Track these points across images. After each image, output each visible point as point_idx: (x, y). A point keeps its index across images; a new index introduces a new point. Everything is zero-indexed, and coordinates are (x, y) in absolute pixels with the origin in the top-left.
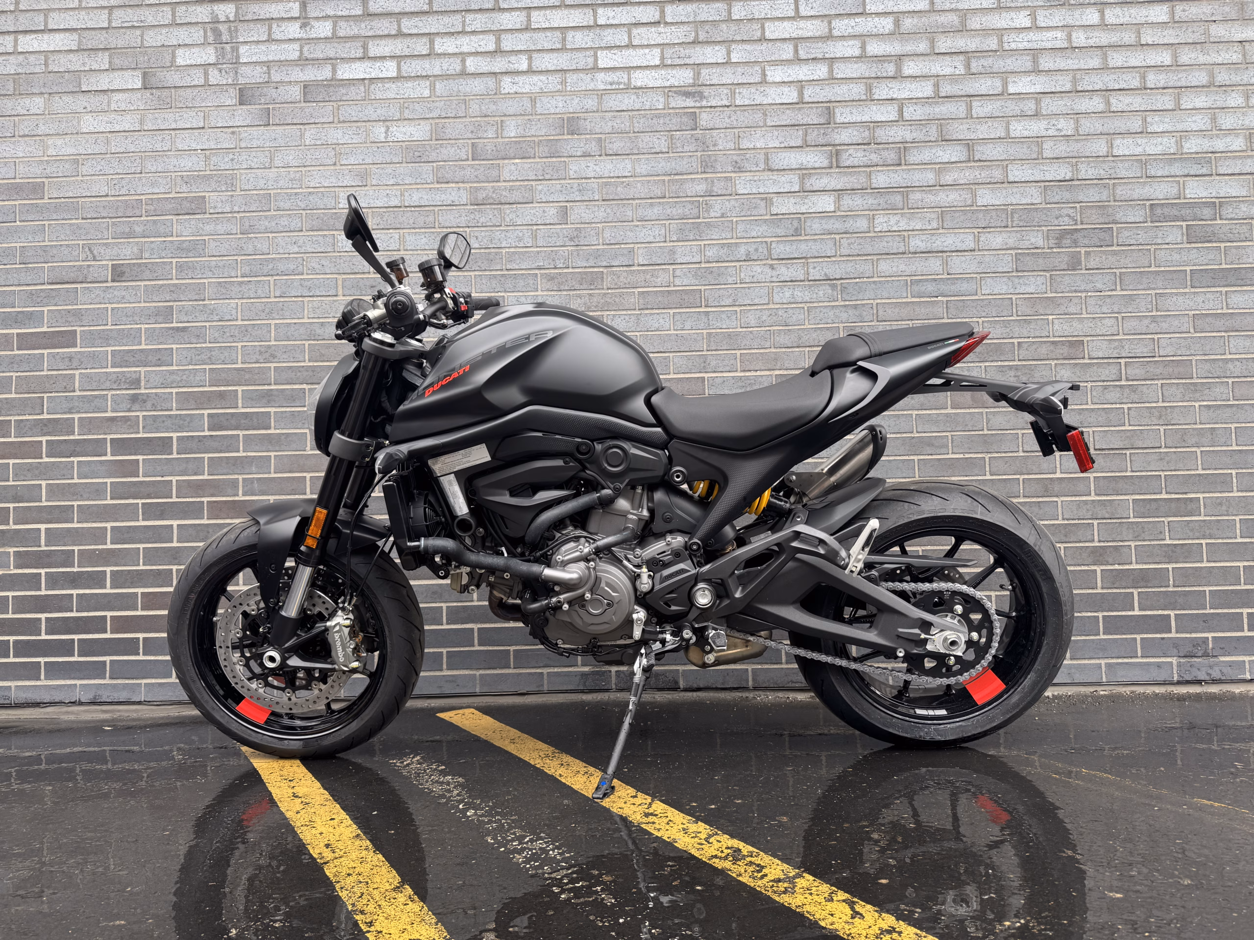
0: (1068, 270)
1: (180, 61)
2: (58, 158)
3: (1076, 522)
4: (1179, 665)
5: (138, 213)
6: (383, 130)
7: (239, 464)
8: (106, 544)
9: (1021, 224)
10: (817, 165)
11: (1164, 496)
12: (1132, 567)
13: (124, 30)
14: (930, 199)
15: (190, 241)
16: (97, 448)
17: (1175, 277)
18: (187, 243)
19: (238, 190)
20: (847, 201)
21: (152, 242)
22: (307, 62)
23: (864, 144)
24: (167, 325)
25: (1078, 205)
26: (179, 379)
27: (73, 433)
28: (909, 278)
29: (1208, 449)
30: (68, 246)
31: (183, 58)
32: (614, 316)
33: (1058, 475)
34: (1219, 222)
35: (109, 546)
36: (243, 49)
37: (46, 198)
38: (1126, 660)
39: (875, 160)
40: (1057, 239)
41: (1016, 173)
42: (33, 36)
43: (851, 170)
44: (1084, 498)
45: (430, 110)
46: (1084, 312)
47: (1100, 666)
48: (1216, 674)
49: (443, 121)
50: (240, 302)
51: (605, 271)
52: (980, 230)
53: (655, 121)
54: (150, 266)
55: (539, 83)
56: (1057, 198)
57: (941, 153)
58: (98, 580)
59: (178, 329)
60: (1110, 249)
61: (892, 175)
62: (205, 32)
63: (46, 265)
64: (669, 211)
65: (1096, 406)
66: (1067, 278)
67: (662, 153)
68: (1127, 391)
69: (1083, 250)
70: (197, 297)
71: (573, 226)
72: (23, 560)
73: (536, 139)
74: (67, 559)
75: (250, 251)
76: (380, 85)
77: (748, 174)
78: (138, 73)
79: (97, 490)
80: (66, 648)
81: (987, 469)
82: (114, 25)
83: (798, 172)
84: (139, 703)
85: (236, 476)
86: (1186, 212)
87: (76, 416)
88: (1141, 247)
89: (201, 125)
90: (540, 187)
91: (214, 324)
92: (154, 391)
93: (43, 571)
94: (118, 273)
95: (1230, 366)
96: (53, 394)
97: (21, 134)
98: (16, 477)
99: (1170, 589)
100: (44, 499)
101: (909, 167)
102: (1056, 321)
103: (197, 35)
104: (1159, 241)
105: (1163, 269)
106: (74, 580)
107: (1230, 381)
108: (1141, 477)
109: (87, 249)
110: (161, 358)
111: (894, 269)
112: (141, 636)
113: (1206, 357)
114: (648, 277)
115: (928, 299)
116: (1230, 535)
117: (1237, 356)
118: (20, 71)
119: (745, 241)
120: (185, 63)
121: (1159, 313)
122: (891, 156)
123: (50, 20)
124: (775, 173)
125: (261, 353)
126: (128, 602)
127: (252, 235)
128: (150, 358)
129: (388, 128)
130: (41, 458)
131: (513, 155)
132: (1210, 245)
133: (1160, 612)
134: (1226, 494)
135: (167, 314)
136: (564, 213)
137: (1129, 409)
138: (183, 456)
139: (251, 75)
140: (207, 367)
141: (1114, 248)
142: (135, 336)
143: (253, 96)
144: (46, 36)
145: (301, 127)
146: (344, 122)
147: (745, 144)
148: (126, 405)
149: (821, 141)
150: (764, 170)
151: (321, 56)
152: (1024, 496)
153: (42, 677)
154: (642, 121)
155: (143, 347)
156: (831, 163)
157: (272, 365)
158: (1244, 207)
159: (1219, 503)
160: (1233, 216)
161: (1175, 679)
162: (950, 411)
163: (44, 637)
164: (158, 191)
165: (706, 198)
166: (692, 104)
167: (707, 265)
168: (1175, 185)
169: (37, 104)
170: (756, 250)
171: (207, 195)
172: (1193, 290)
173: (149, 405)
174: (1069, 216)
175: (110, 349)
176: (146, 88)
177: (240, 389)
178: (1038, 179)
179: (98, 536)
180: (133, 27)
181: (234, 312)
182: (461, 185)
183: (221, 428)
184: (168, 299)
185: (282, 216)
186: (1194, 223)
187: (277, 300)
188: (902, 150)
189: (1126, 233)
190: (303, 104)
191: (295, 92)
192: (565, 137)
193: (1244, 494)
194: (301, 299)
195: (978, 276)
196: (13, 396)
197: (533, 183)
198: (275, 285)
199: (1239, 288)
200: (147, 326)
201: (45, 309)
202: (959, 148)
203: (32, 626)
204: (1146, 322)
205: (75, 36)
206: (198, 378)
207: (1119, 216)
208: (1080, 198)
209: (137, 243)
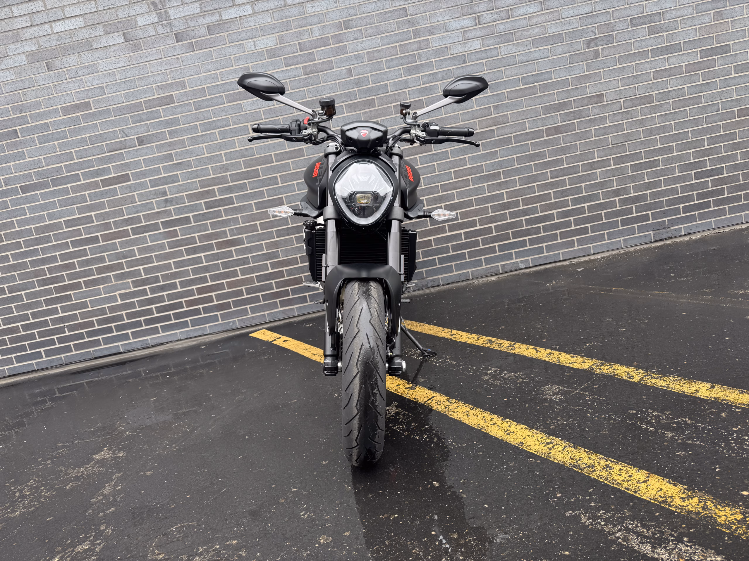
0: (594, 59)
1: (140, 24)
2: (93, 87)
3: (606, 179)
4: (654, 234)
5: (142, 109)
6: (252, 43)
7: (225, 223)
8: (172, 270)
9: (570, 39)
10: (469, 25)
11: (644, 161)
12: (631, 195)
13: (106, 11)
14: (525, 34)
15: (171, 119)
16: (155, 227)
17: (644, 54)
18: (170, 120)
19: (188, 88)
20: (486, 42)
21: (152, 123)
22: (205, 13)
23: (491, 10)
24: (172, 163)
25: (596, 25)
26: (185, 188)
27: (142, 222)
28: (520, 77)
29: (662, 135)
30: (111, 132)
31: (141, 22)
32: (383, 120)
33: (597, 159)
34: (663, 22)
35: (174, 270)
36: (171, 11)
37: (93, 108)
38: (631, 236)
39: (497, 18)
40: (587, 44)
41: (565, 14)
42: (60, 22)
43: (486, 25)
44: (609, 168)
45: (274, 29)
46: (603, 79)
47: (620, 241)
48: (670, 235)
49: (281, 33)
50: (204, 145)
51: (375, 97)
52: (551, 46)
53: (386, 15)
54: (155, 135)
55: (326, 5)
56: (586, 23)
57: (528, 9)
58: (173, 286)
59: (178, 164)
60: (612, 45)
61: (506, 25)
62: (148, 5)
63: (104, 143)
64: (401, 61)
65: (611, 124)
66: (593, 63)
67: (393, 31)
68: (625, 114)
69: (600, 48)
70: (182, 146)
71: (356, 77)
72: (136, 284)
73: (329, 35)
74: (156, 280)
75: (202, 119)
76: (245, 19)
77: (436, 36)
78: (120, 34)
79: (161, 247)
80: (168, 318)
81: (565, 162)
82: (100, 9)
83: (460, 30)
84: (208, 334)
85: (225, 229)
86: (646, 20)
87: (141, 214)
88: (627, 42)
89: (160, 57)
90: (336, 60)
91: (194, 158)
92: (174, 196)
93: (147, 287)
94: (141, 141)
95: (671, 94)
96: (127, 206)
97: (70, 77)
98: (121, 248)
99: (649, 202)
100: (137, 255)
101: (514, 19)
102: (590, 86)
103: (144, 8)
104: (635, 37)
105: (638, 51)
106: (163, 288)
107: (671, 101)
108: (633, 154)
109: (121, 132)
110: (174, 179)
111: (513, 73)
112: (201, 306)
113: (660, 92)
114: (397, 97)
115: (530, 85)
116: (674, 173)
117: (674, 88)
118: (58, 43)
119: (440, 70)
120: (143, 24)
121: (637, 74)
122: (505, 14)
123: (66, 12)
124: (450, 33)
125: (221, 169)
126: (190, 293)
127: (201, 110)
128: (168, 180)
129: (254, 42)
130: (130, 236)
131: (319, 46)
132: (659, 35)
133: (645, 213)
134: (671, 155)
135: (170, 157)
136: (350, 71)
137: (626, 122)
138: (197, 224)
139: (179, 26)
140: (197, 180)
141: (614, 44)
142: (157, 171)
143: (182, 36)
144: (66, 21)
145: (211, 49)
146: (232, 42)
147: (433, 20)
148: (163, 205)
149: (470, 11)
150: (444, 32)
151: (212, 9)
152: (582, 172)
153: (161, 332)
154: (380, 16)
155: (163, 175)
156: (476, 23)
157: (228, 174)
158: (674, 13)
159: (668, 159)
160: (669, 18)
161: (653, 240)
162: (545, 138)
163: (156, 315)
164: (148, 96)
165: (418, 52)
166: (403, 3)
167: (424, 86)
168: (641, 6)
169: (73, 59)
170: (446, 74)
171: (173, 93)
172: (652, 59)
173: (174, 203)
174: (592, 31)
175: (147, 179)
176: (126, 42)
177: (215, 187)
178: (576, 14)
179: (168, 267)
180: (110, 8)
181: (202, 151)
182: (297, 66)
183: (211, 208)
184: (168, 149)
185: (213, 98)
186: (651, 25)
187: (221, 141)
188: (510, 10)
189: (620, 36)
190: (209, 37)
191: (204, 30)
192: (344, 31)
193: (679, 153)
194: (233, 139)
195: (552, 70)
196: (108, 210)
197: (333, 59)
198: (219, 134)
199: (673, 55)
200: (162, 165)
201: (110, 165)
202: (536, 4)
203: (150, 312)
204: (631, 79)
205: (81, 19)
206: (194, 186)
207: (616, 27)
208: (597, 21)
209: (145, 124)
